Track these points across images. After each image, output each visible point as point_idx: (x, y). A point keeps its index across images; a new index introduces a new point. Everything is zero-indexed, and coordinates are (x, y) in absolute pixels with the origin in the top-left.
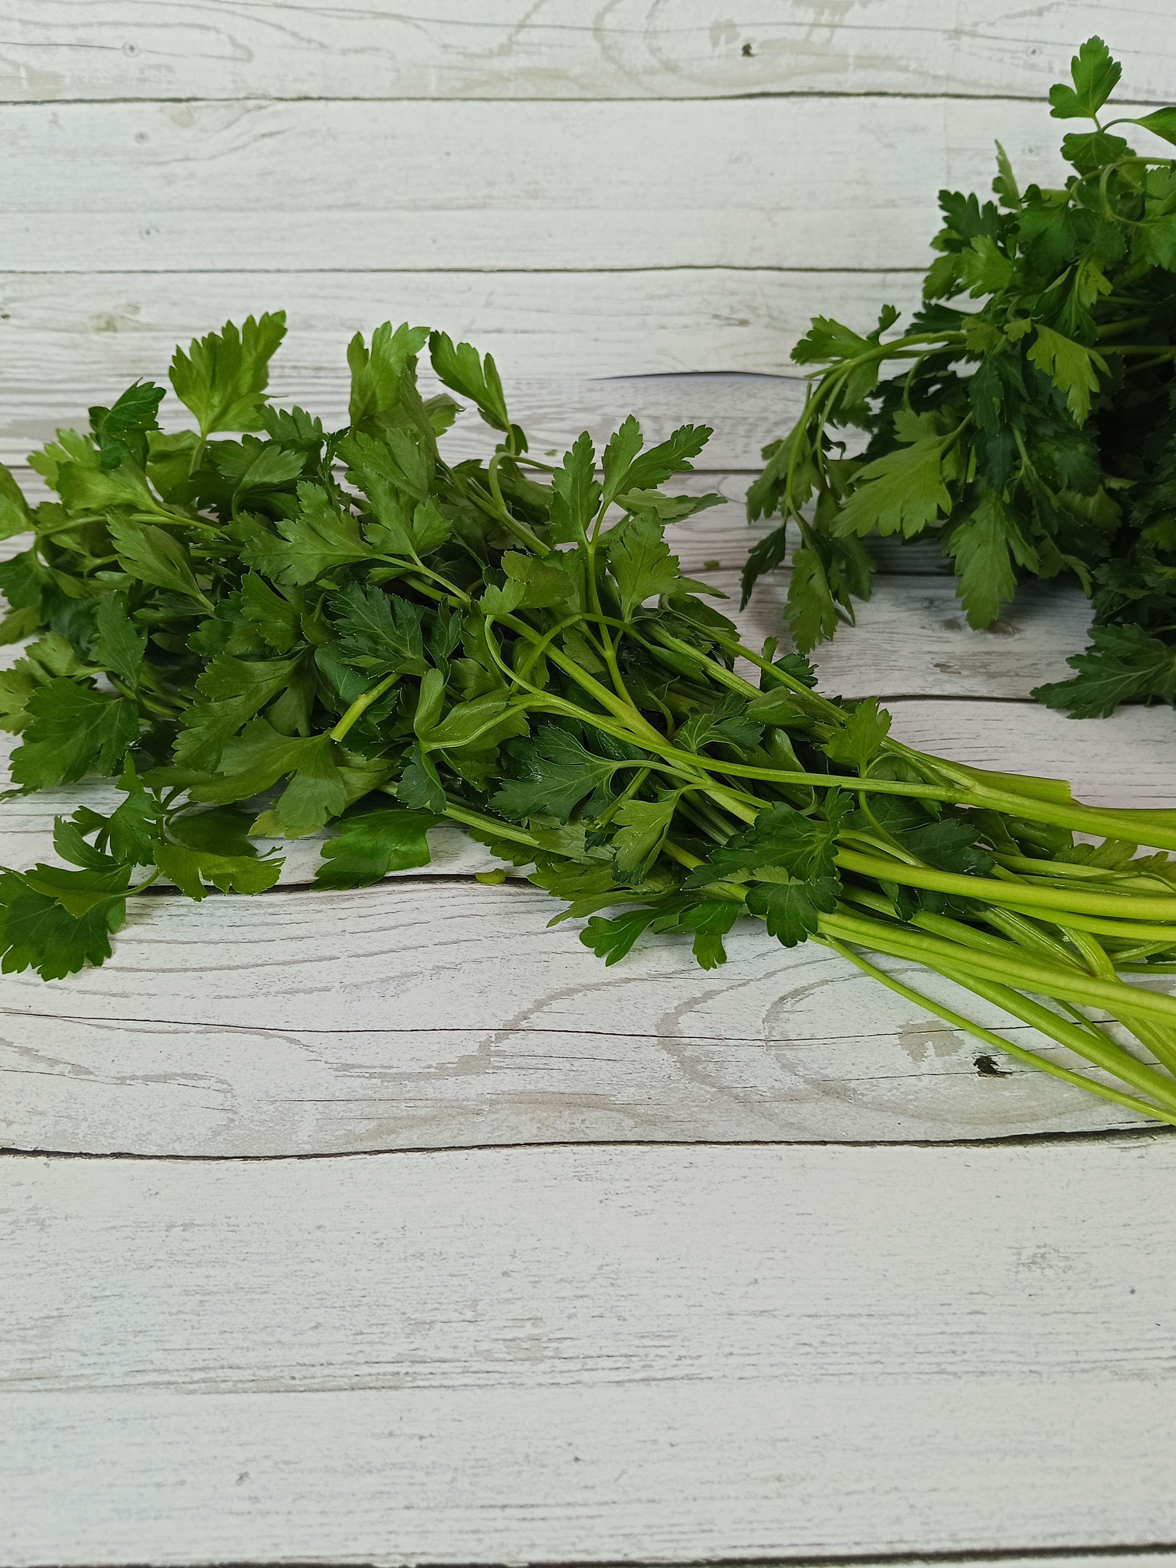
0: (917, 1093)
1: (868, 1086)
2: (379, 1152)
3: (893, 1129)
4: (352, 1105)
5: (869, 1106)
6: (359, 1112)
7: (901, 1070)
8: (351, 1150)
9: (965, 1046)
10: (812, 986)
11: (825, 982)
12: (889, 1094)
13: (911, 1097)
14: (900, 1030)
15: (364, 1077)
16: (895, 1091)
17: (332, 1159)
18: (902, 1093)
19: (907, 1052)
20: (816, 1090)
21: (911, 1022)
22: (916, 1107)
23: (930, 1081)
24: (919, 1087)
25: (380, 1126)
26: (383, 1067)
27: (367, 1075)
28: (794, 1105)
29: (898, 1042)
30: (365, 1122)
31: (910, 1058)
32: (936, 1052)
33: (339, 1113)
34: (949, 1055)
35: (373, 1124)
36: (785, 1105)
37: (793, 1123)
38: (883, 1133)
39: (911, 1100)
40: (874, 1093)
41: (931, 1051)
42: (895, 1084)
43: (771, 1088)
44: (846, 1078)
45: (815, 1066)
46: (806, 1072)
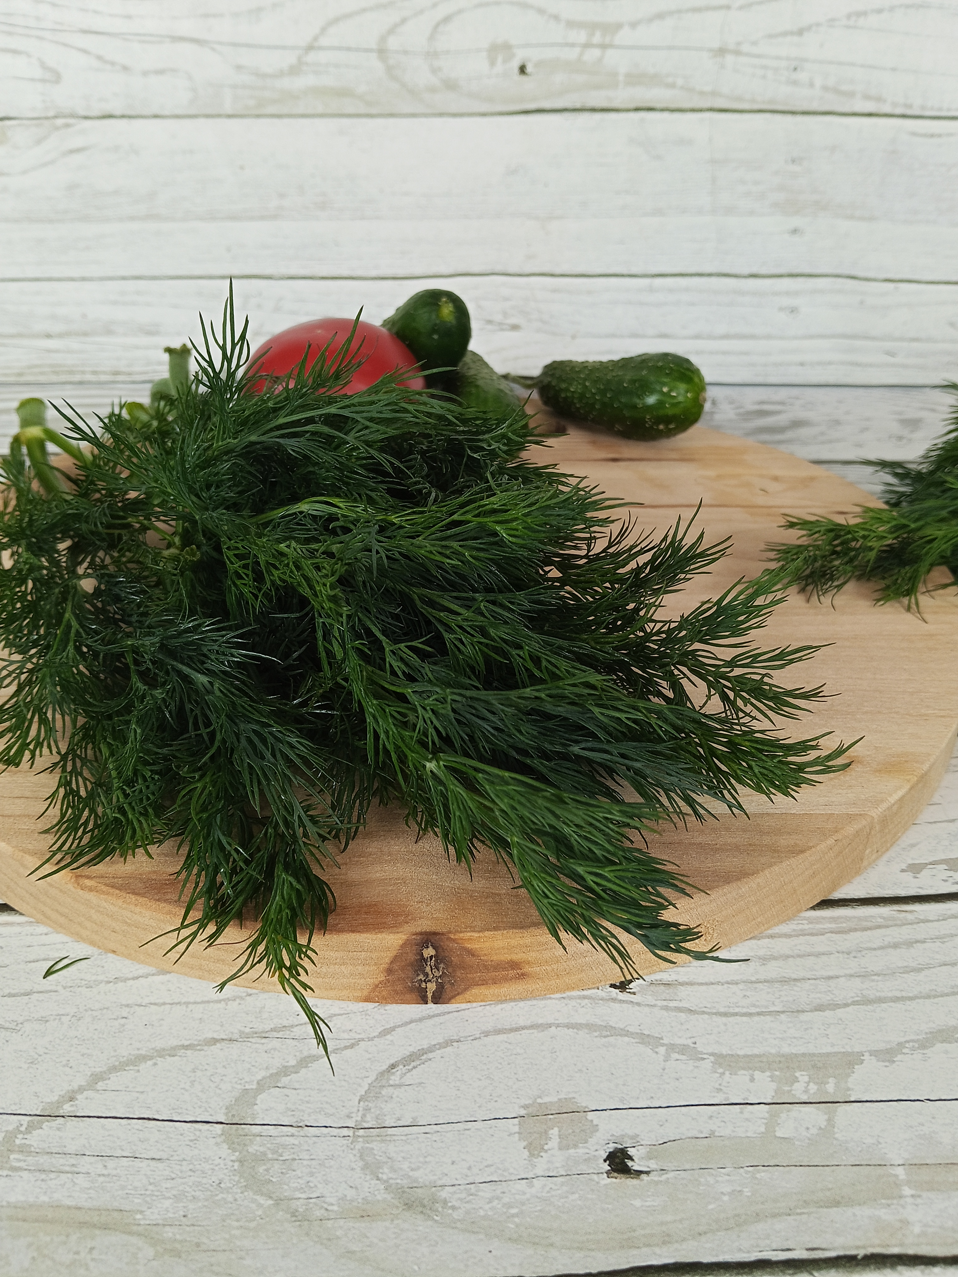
0: (523, 1204)
1: (463, 1195)
3: (481, 1260)
5: (458, 1225)
7: (511, 1171)
9: (598, 1134)
10: (431, 1049)
11: (449, 1043)
12: (487, 1207)
13: (514, 1211)
14: (523, 1112)
16: (495, 1203)
18: (504, 1205)
19: (524, 1144)
20: (396, 1202)
21: (539, 1101)
22: (517, 1226)
23: (545, 1185)
24: (528, 1196)
28: (363, 1225)
29: (516, 1129)
31: (526, 1153)
32: (560, 1143)
34: (575, 1146)
36: (351, 1224)
37: (353, 1252)
38: (467, 1266)
39: (513, 1216)
40: (468, 1206)
41: (554, 1143)
42: (498, 1192)
43: (342, 1199)
44: (440, 1183)
45: (405, 1166)
46: (391, 1175)
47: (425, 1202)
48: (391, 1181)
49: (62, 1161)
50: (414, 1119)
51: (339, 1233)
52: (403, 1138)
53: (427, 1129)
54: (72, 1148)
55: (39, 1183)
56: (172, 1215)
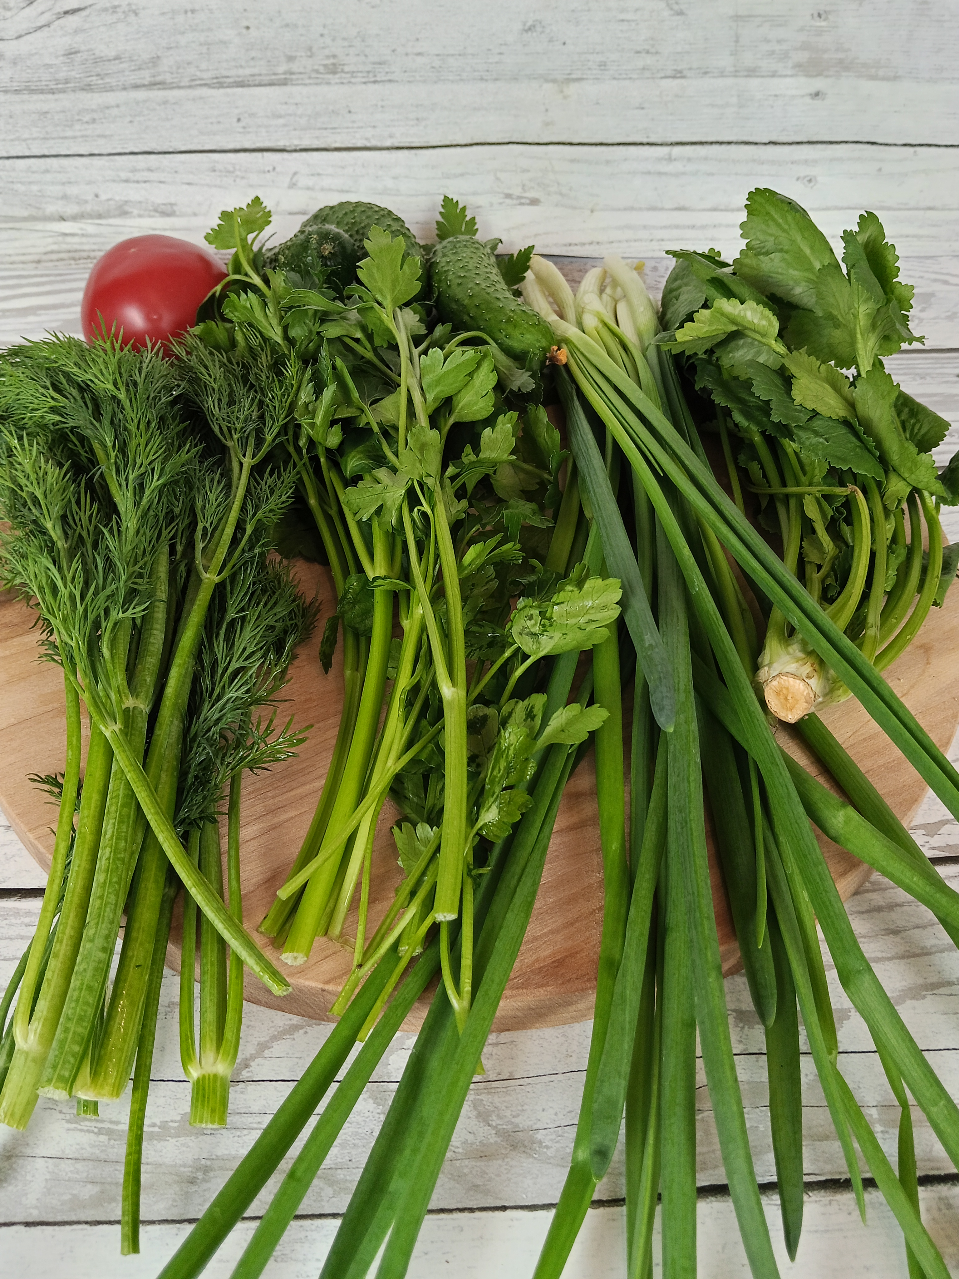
1: (553, 1137)
2: (99, 1223)
4: (79, 1166)
6: (85, 1174)
8: (74, 1218)
15: (93, 1132)
17: (56, 1228)
20: (505, 1144)
25: (102, 1192)
26: (111, 1122)
27: (96, 1130)
28: (483, 1163)
30: (89, 1186)
33: (67, 1174)
35: (95, 1189)
36: (474, 1163)
37: (478, 1187)
40: (558, 1145)
43: (464, 1143)
44: (535, 1127)
45: (508, 1113)
46: (498, 1122)
47: (526, 1143)
48: (499, 1127)
49: (250, 1120)
50: (511, 1073)
51: (466, 1171)
52: (504, 1090)
53: (521, 1082)
54: (255, 1109)
55: (236, 1138)
56: (341, 1161)
